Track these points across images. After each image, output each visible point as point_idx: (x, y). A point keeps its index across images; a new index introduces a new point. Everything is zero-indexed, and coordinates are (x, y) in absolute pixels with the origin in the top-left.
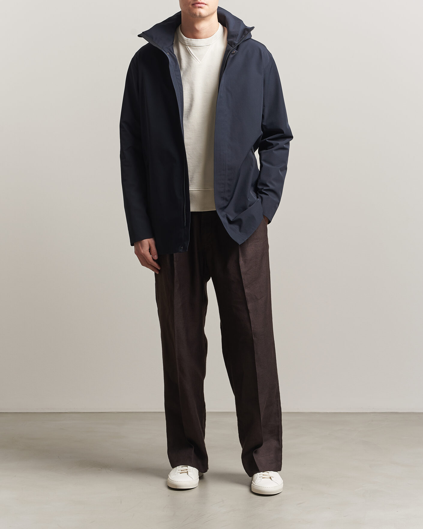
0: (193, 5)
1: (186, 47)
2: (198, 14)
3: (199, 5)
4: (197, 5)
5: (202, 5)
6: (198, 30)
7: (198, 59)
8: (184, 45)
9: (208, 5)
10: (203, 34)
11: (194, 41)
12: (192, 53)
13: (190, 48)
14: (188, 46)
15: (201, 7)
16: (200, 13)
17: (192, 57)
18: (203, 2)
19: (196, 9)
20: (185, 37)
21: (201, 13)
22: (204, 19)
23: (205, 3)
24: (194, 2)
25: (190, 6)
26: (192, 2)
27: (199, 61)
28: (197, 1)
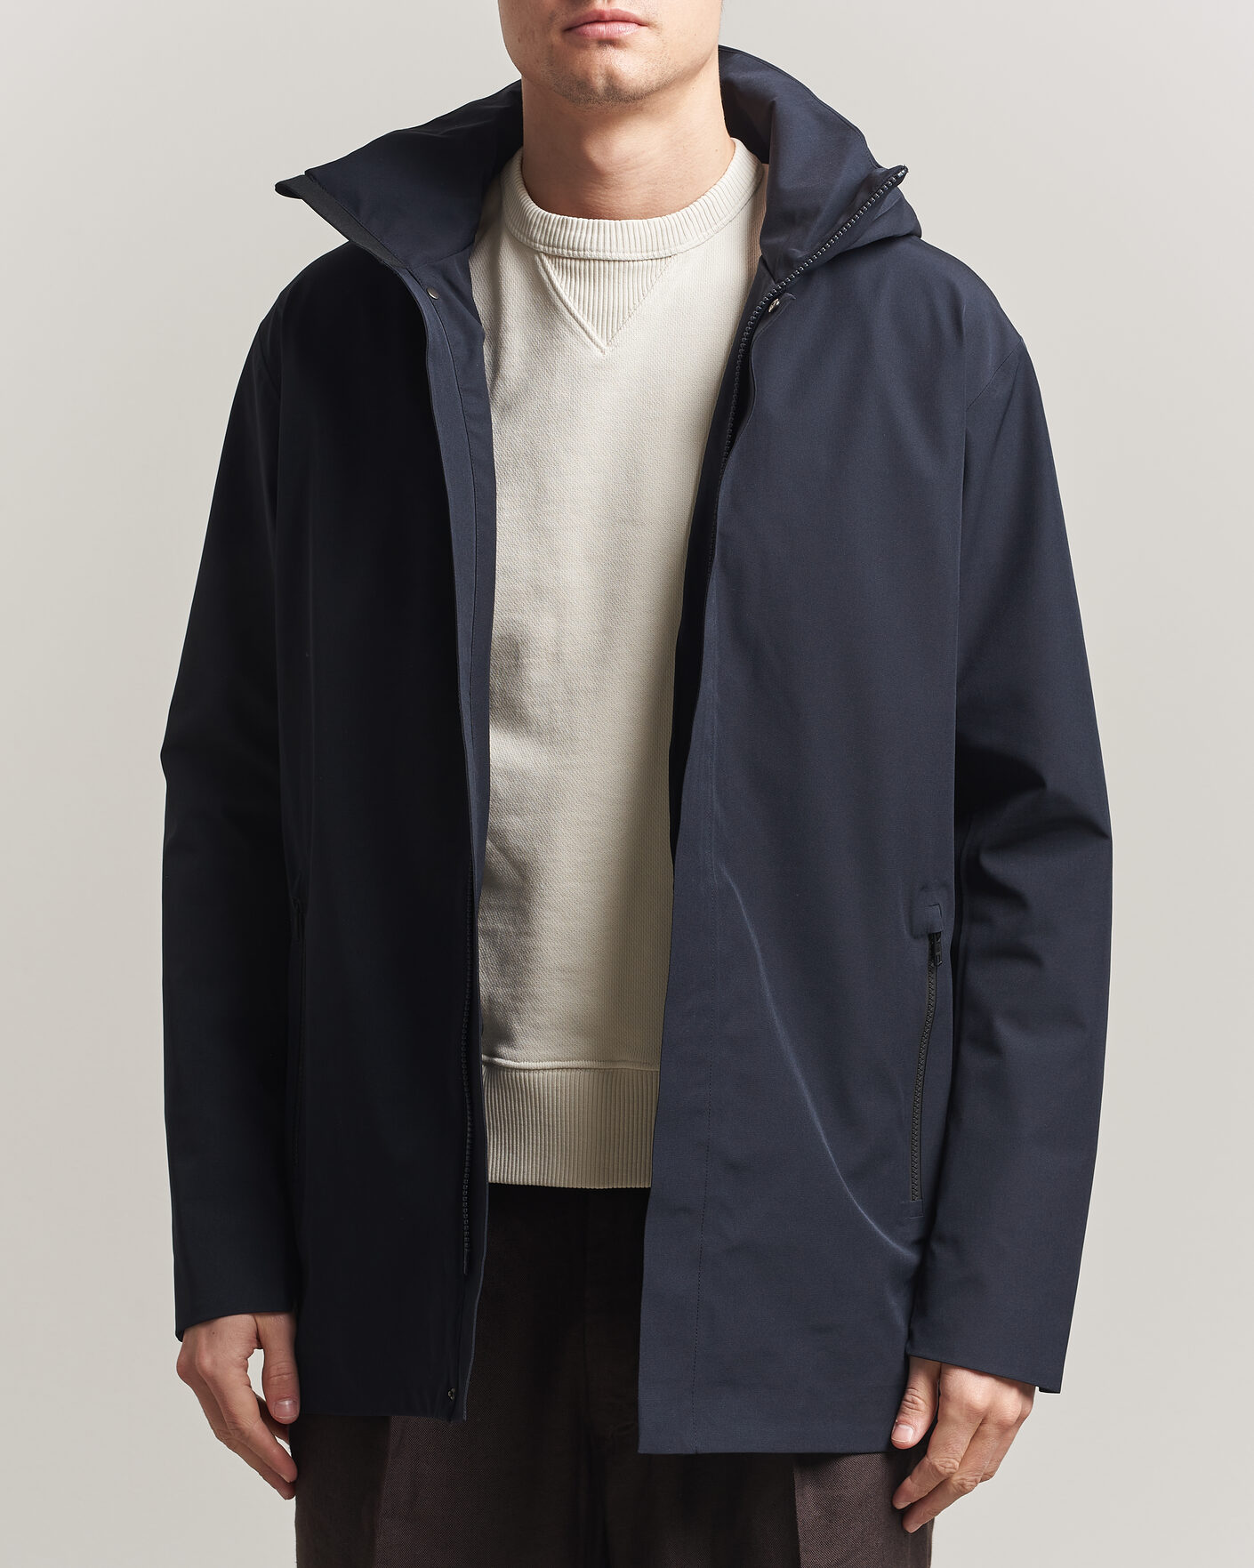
0: (569, 29)
1: (534, 263)
2: (600, 83)
3: (602, 29)
4: (589, 29)
5: (621, 27)
6: (608, 169)
7: (593, 333)
8: (528, 252)
9: (655, 26)
10: (633, 191)
11: (580, 232)
12: (565, 298)
13: (558, 267)
14: (545, 259)
15: (612, 42)
16: (611, 77)
17: (563, 321)
18: (624, 9)
19: (584, 54)
20: (533, 209)
21: (617, 72)
22: (641, 109)
23: (637, 12)
24: (572, 17)
25: (556, 38)
26: (564, 18)
27: (603, 344)
28: (590, 9)
